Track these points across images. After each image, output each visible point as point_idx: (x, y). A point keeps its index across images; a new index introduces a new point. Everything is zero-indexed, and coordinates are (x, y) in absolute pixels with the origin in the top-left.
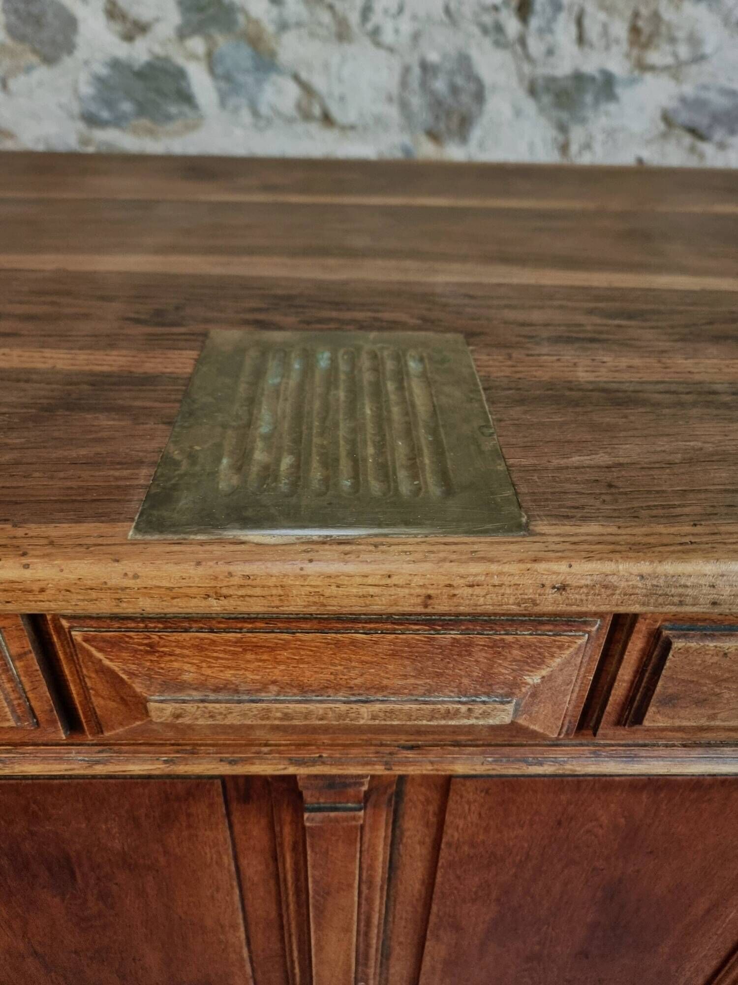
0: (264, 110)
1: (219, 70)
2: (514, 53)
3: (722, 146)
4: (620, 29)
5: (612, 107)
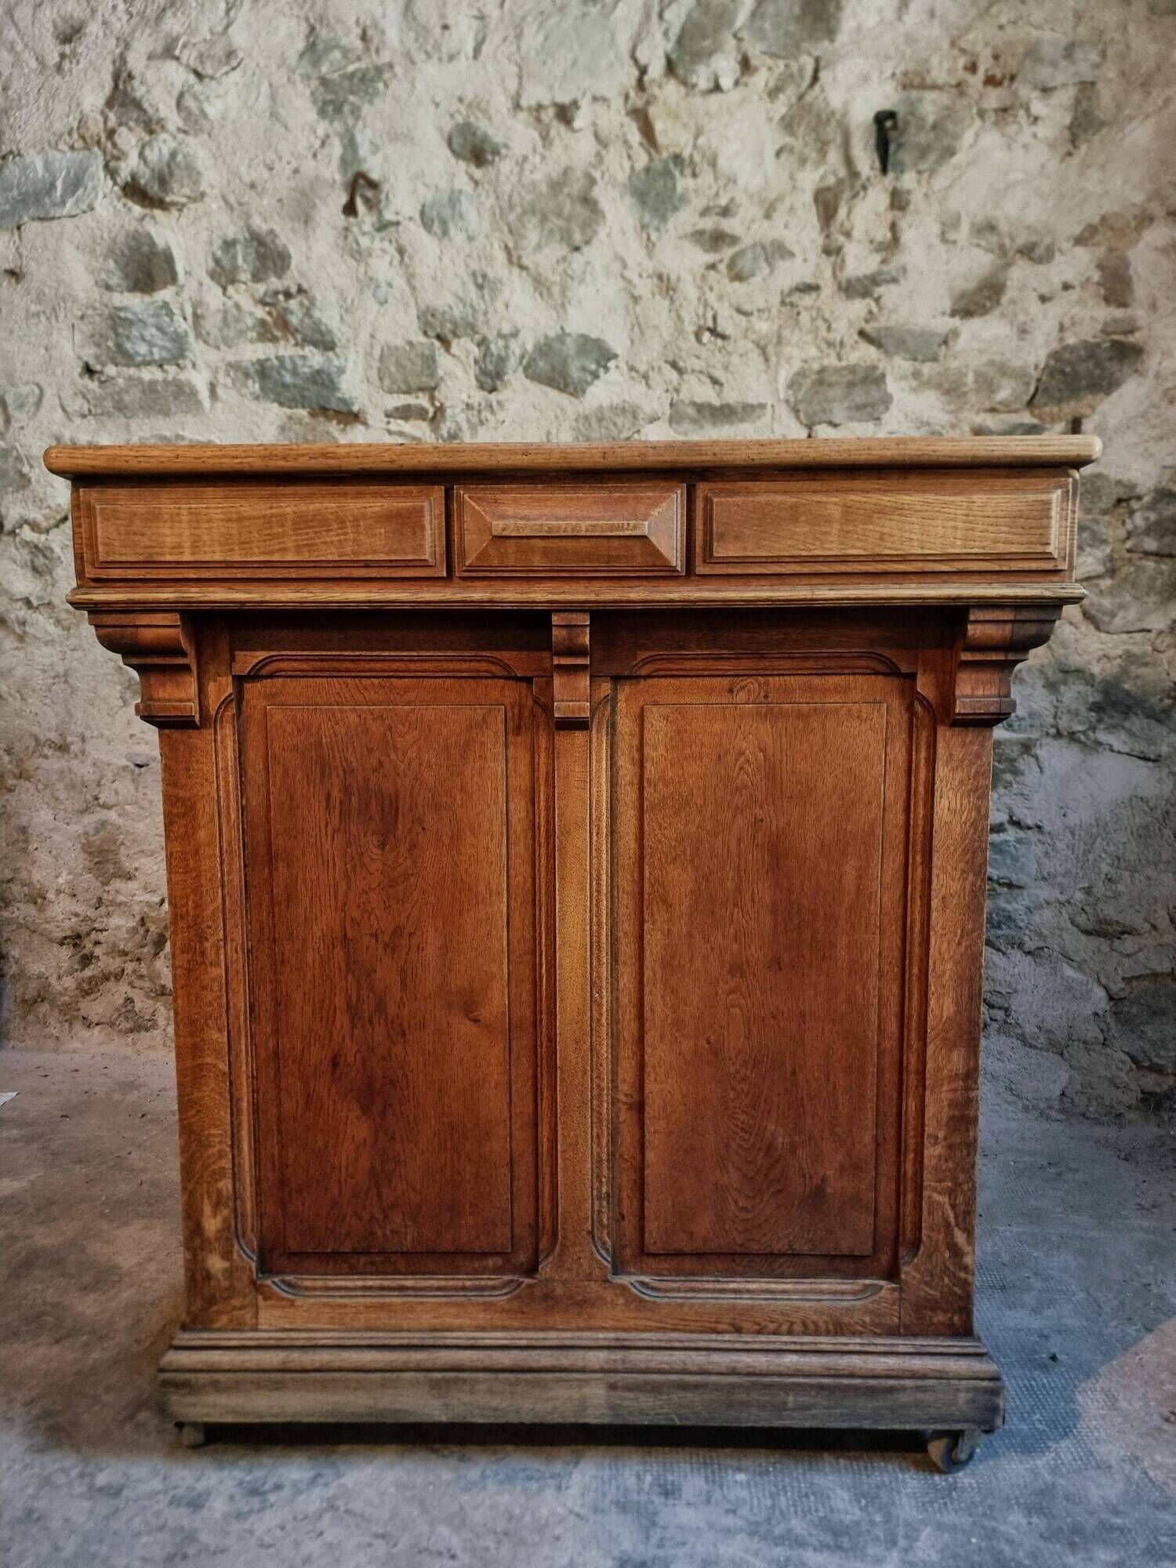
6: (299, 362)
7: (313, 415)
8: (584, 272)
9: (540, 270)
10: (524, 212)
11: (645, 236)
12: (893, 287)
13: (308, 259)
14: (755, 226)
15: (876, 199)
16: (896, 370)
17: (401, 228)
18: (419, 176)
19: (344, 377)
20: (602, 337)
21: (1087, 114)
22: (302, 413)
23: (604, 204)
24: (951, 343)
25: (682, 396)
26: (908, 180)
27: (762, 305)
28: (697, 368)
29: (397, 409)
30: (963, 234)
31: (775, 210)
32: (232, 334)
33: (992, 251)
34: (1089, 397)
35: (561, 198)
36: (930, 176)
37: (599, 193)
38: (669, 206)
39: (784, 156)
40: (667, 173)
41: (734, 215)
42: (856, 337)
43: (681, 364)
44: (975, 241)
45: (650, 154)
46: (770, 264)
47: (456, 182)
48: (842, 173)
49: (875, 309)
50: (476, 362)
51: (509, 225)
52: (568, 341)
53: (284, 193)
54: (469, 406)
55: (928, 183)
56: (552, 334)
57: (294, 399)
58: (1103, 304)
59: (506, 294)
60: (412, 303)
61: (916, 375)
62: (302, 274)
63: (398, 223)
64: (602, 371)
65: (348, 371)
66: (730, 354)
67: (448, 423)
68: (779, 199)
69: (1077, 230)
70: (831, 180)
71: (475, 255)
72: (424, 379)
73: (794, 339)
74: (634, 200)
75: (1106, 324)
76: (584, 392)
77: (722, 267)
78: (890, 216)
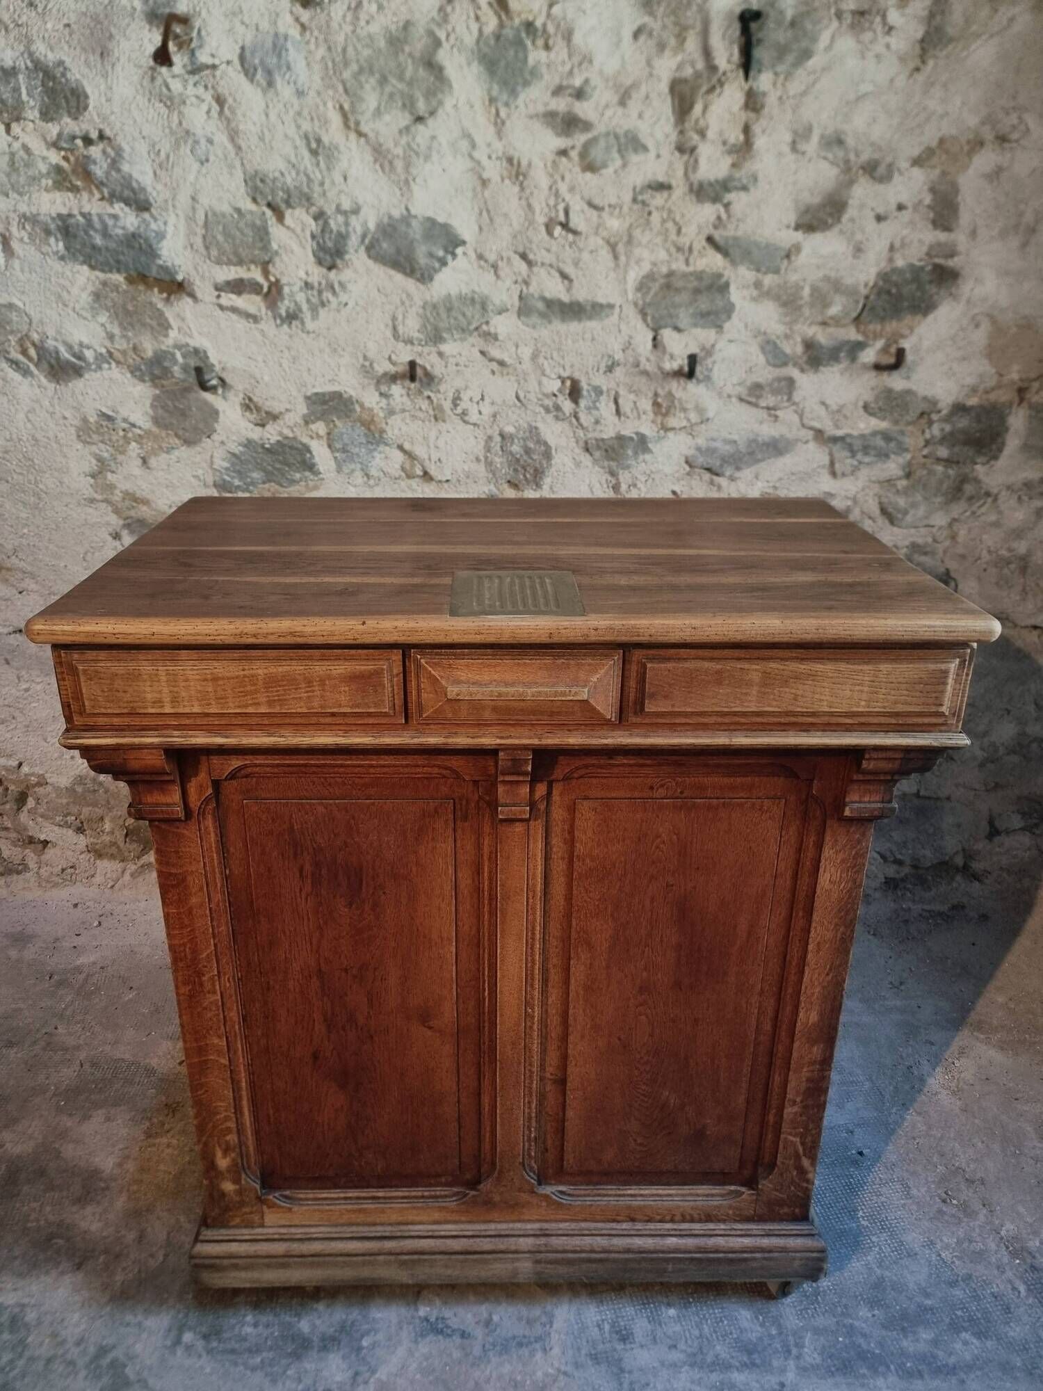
0: (373, 472)
1: (338, 446)
2: (571, 423)
3: (732, 479)
4: (646, 404)
5: (647, 457)
6: (110, 222)
7: (130, 280)
8: (430, 148)
9: (382, 140)
10: (361, 70)
11: (493, 110)
12: (742, 194)
13: (108, 100)
14: (609, 113)
15: (731, 97)
16: (740, 279)
17: (218, 73)
18: (236, 12)
19: (164, 243)
20: (449, 222)
21: (939, 30)
22: (118, 278)
23: (451, 71)
24: (793, 258)
25: (531, 289)
26: (764, 81)
27: (613, 201)
28: (547, 261)
29: (228, 283)
30: (812, 146)
31: (630, 97)
32: (22, 180)
33: (838, 166)
34: (909, 317)
35: (402, 58)
36: (786, 79)
37: (443, 56)
38: (520, 80)
39: (642, 38)
40: (519, 43)
41: (586, 100)
42: (704, 243)
43: (531, 256)
44: (823, 154)
45: (500, 17)
46: (623, 157)
47: (280, 23)
48: (700, 65)
49: (724, 216)
50: (313, 237)
51: (344, 83)
52: (414, 223)
53: (73, 18)
54: (308, 285)
55: (783, 85)
56: (396, 213)
57: (107, 263)
58: (930, 226)
59: (344, 164)
60: (238, 163)
61: (758, 285)
62: (105, 119)
63: (214, 67)
64: (449, 257)
65: (168, 236)
66: (580, 250)
67: (286, 302)
68: (635, 85)
69: (916, 152)
70: (688, 72)
71: (305, 113)
72: (257, 252)
73: (644, 241)
74: (481, 69)
75: (931, 247)
76: (431, 279)
77: (574, 154)
78: (744, 116)
